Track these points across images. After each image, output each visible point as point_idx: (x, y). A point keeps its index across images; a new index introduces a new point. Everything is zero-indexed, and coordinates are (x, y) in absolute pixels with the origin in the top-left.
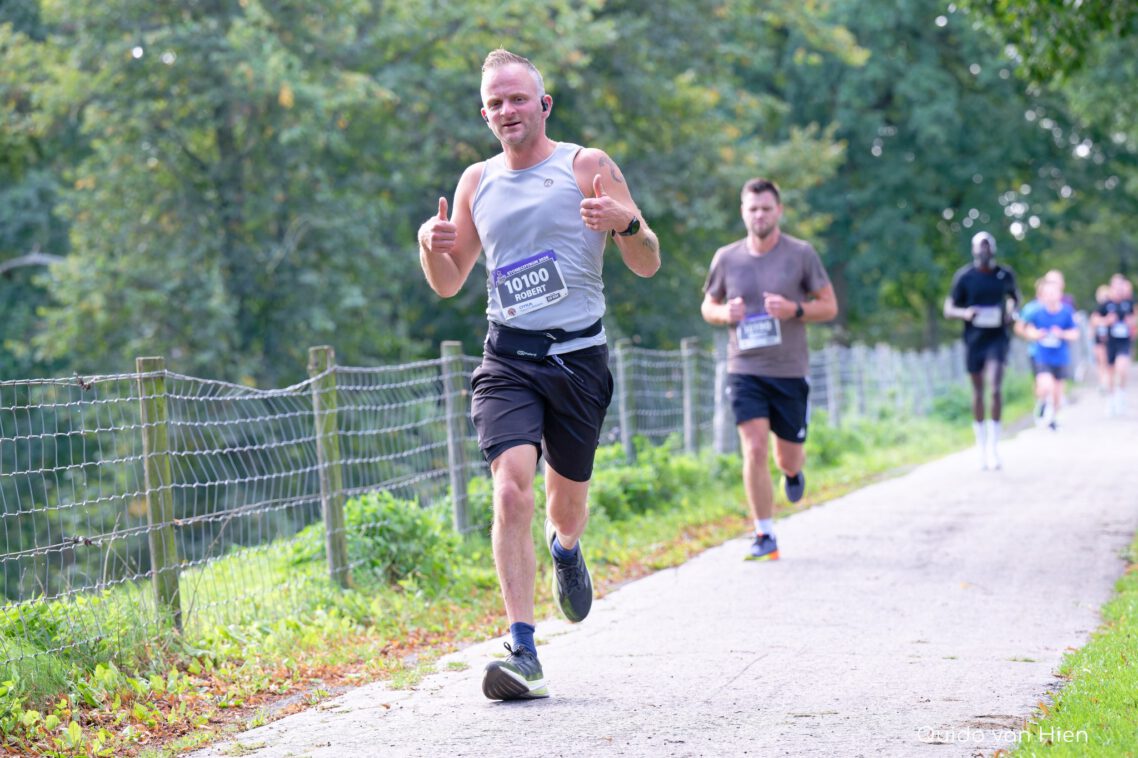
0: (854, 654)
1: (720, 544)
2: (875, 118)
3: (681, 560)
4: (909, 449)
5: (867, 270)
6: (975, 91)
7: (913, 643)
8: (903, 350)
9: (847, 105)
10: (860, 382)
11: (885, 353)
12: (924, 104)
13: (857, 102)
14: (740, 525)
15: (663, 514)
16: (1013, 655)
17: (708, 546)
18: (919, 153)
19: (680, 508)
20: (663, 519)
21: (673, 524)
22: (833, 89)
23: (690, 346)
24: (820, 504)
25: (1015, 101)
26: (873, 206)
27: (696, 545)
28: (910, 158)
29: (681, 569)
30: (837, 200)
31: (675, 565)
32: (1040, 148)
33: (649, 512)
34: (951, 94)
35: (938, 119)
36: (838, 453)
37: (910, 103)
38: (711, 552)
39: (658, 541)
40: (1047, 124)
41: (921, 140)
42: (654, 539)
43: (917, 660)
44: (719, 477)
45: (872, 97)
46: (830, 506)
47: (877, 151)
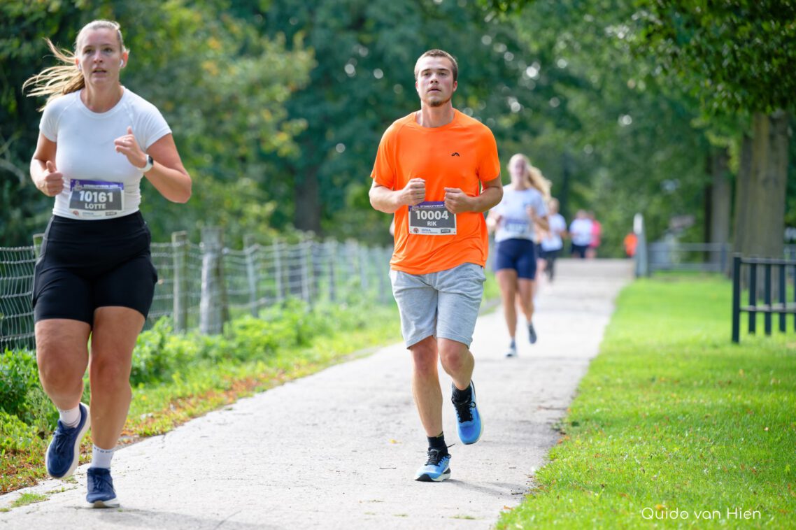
0: (317, 511)
1: (203, 414)
2: (349, 37)
3: (168, 428)
4: (373, 333)
5: (339, 173)
6: (436, 17)
7: (369, 502)
8: (370, 246)
9: (324, 26)
10: (332, 274)
11: (353, 247)
12: (391, 27)
13: (333, 23)
14: (223, 397)
15: (155, 387)
16: (456, 513)
17: (193, 416)
18: (387, 71)
19: (170, 381)
20: (154, 391)
21: (163, 396)
22: (311, 12)
23: (178, 239)
24: (293, 379)
25: (472, 27)
26: (344, 117)
27: (181, 415)
28: (379, 74)
29: (168, 435)
30: (314, 111)
31: (164, 433)
32: (493, 69)
33: (141, 385)
34: (416, 18)
35: (402, 40)
36: (311, 336)
37: (379, 26)
38: (194, 421)
39: (148, 411)
40: (501, 48)
41: (388, 58)
42: (145, 409)
43: (372, 516)
44: (205, 355)
45: (347, 19)
46: (301, 382)
47: (350, 69)
